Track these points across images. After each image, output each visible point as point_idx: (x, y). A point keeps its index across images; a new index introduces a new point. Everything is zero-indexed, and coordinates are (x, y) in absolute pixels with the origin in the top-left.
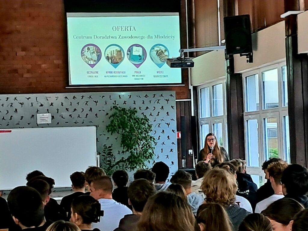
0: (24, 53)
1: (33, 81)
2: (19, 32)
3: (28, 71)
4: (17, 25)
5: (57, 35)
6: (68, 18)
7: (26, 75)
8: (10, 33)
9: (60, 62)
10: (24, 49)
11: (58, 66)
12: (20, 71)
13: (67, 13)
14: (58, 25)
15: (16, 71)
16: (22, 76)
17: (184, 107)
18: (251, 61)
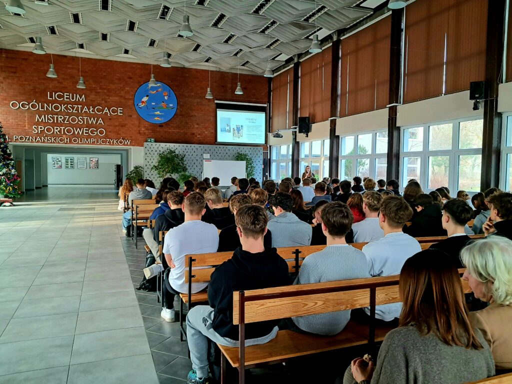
0: (197, 126)
1: (201, 139)
2: (195, 116)
3: (199, 135)
4: (195, 113)
5: (212, 119)
6: (218, 112)
7: (198, 136)
8: (192, 116)
9: (213, 131)
10: (198, 124)
11: (212, 133)
12: (196, 134)
13: (217, 109)
14: (213, 114)
15: (194, 134)
16: (196, 136)
17: (265, 154)
18: (307, 136)
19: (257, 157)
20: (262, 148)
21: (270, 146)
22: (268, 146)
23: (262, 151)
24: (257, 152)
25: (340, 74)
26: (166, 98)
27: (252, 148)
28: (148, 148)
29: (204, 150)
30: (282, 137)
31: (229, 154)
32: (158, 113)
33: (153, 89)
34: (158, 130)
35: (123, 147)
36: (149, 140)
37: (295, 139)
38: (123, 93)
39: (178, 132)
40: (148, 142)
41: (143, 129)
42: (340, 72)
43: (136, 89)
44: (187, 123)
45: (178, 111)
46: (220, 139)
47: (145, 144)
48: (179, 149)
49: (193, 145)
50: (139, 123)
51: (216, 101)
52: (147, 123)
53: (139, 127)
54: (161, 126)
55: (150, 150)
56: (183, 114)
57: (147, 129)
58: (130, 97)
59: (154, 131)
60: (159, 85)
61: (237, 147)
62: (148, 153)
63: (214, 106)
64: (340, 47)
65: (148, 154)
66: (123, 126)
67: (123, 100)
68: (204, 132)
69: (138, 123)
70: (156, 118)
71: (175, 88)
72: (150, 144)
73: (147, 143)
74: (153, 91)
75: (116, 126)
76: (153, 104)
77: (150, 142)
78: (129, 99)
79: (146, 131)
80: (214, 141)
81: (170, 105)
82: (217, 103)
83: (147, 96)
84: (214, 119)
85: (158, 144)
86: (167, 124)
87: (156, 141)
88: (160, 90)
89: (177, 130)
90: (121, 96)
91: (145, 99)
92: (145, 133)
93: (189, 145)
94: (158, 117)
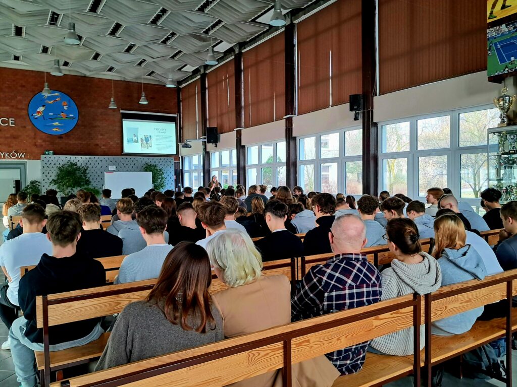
0: (101, 137)
1: (106, 150)
2: (99, 126)
3: (104, 145)
4: (98, 123)
5: (118, 129)
6: (124, 122)
7: (102, 147)
8: (95, 127)
9: (119, 142)
10: (102, 135)
11: (118, 144)
12: (100, 145)
13: (123, 119)
14: (118, 124)
15: (97, 145)
16: (100, 147)
17: (177, 165)
18: (216, 146)
19: (168, 167)
20: (173, 158)
21: (182, 157)
22: (180, 156)
23: (173, 162)
24: (168, 162)
25: (243, 86)
26: (66, 108)
27: (162, 158)
28: (46, 161)
29: (108, 162)
30: (191, 147)
31: (137, 165)
32: (57, 123)
33: (49, 98)
34: (57, 141)
35: (16, 160)
36: (47, 153)
37: (205, 149)
38: (14, 102)
39: (80, 144)
40: (46, 154)
41: (39, 141)
42: (243, 84)
43: (30, 98)
44: (89, 134)
45: (80, 122)
46: (126, 150)
47: (43, 157)
48: (81, 161)
49: (96, 157)
50: (35, 134)
51: (122, 111)
52: (43, 134)
53: (35, 138)
54: (60, 137)
55: (48, 163)
56: (85, 125)
57: (44, 141)
58: (24, 107)
59: (52, 143)
60: (56, 94)
61: (146, 158)
62: (46, 166)
63: (120, 116)
64: (242, 60)
65: (46, 168)
66: (15, 137)
67: (14, 110)
68: (109, 143)
69: (33, 134)
70: (55, 129)
71: (75, 98)
72: (48, 157)
73: (44, 156)
74: (50, 100)
75: (7, 138)
76: (50, 114)
77: (48, 154)
78: (23, 109)
79: (43, 144)
80: (120, 151)
81: (71, 115)
82: (122, 113)
83: (43, 106)
84: (120, 129)
85: (57, 157)
86: (67, 135)
87: (55, 154)
88: (58, 99)
89: (80, 142)
90: (13, 106)
91: (41, 109)
92: (42, 145)
93: (92, 157)
94: (57, 128)
